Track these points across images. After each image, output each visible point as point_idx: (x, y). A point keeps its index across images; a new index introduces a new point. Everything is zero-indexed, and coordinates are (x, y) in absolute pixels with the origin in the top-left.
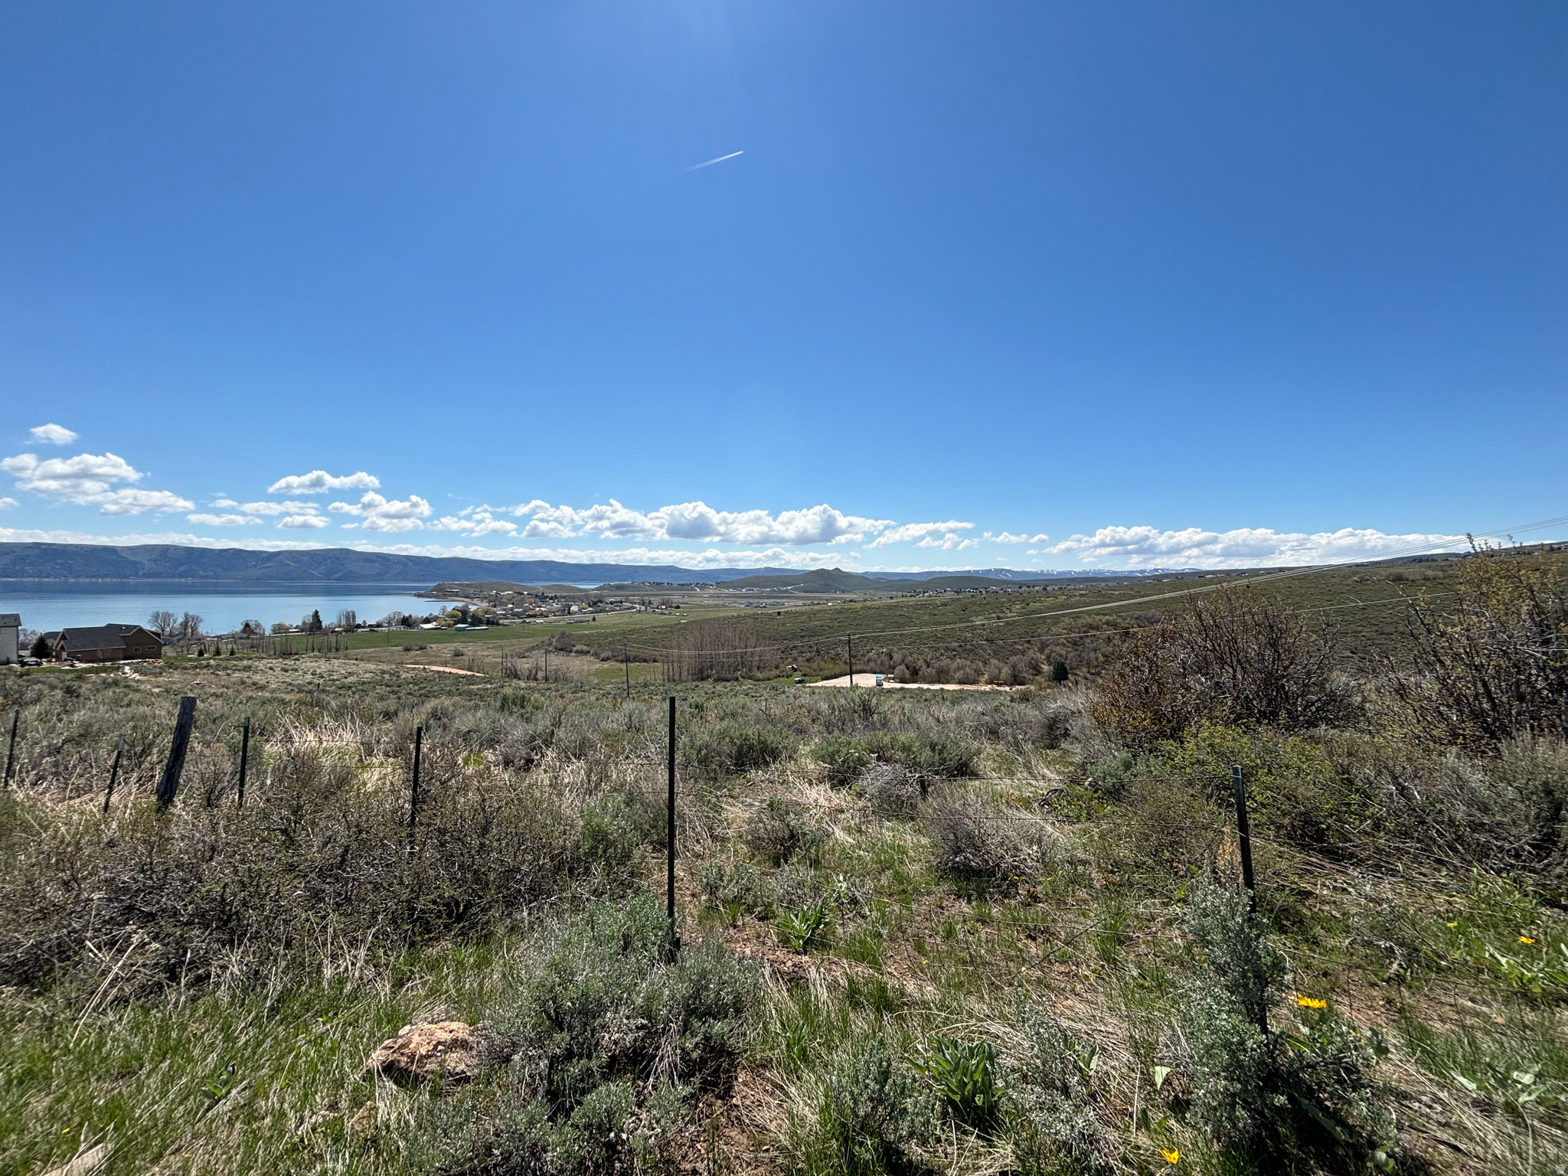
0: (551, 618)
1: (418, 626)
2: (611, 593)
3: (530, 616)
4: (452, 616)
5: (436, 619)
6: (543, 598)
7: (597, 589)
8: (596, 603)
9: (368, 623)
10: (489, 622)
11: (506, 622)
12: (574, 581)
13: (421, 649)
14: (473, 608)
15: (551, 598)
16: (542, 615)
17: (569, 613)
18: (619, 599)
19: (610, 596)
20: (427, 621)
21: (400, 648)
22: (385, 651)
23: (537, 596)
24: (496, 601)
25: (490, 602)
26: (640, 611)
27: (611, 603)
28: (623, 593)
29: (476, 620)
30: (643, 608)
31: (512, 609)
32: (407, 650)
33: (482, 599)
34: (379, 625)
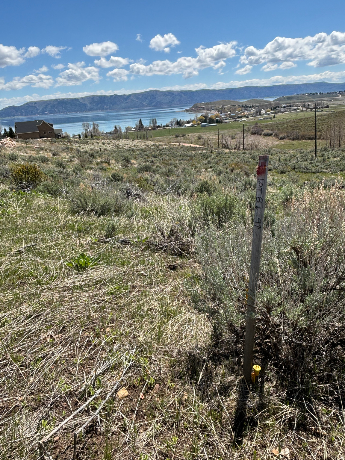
0: (250, 118)
1: (184, 125)
2: (284, 102)
3: (239, 117)
4: (200, 119)
5: (192, 121)
6: (246, 107)
7: (276, 100)
8: (275, 108)
9: (163, 125)
10: (218, 122)
11: (226, 121)
12: (263, 97)
13: (183, 136)
14: (210, 115)
15: (250, 107)
16: (245, 116)
17: (260, 114)
18: (289, 104)
19: (284, 104)
20: (188, 122)
21: (174, 136)
22: (167, 138)
23: (243, 106)
24: (221, 111)
25: (218, 112)
26: (302, 111)
27: (284, 107)
28: (292, 101)
29: (211, 121)
30: (304, 109)
31: (229, 114)
32: (177, 137)
33: (214, 110)
34: (167, 126)
